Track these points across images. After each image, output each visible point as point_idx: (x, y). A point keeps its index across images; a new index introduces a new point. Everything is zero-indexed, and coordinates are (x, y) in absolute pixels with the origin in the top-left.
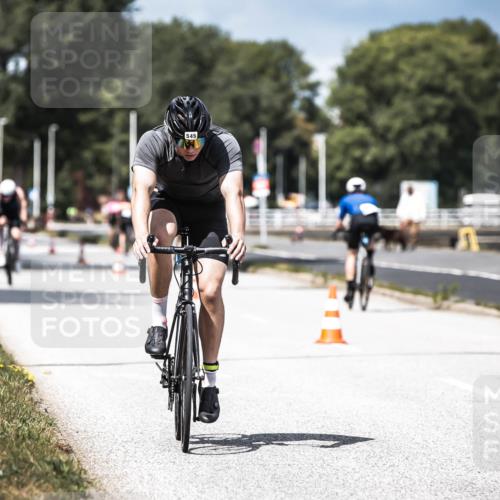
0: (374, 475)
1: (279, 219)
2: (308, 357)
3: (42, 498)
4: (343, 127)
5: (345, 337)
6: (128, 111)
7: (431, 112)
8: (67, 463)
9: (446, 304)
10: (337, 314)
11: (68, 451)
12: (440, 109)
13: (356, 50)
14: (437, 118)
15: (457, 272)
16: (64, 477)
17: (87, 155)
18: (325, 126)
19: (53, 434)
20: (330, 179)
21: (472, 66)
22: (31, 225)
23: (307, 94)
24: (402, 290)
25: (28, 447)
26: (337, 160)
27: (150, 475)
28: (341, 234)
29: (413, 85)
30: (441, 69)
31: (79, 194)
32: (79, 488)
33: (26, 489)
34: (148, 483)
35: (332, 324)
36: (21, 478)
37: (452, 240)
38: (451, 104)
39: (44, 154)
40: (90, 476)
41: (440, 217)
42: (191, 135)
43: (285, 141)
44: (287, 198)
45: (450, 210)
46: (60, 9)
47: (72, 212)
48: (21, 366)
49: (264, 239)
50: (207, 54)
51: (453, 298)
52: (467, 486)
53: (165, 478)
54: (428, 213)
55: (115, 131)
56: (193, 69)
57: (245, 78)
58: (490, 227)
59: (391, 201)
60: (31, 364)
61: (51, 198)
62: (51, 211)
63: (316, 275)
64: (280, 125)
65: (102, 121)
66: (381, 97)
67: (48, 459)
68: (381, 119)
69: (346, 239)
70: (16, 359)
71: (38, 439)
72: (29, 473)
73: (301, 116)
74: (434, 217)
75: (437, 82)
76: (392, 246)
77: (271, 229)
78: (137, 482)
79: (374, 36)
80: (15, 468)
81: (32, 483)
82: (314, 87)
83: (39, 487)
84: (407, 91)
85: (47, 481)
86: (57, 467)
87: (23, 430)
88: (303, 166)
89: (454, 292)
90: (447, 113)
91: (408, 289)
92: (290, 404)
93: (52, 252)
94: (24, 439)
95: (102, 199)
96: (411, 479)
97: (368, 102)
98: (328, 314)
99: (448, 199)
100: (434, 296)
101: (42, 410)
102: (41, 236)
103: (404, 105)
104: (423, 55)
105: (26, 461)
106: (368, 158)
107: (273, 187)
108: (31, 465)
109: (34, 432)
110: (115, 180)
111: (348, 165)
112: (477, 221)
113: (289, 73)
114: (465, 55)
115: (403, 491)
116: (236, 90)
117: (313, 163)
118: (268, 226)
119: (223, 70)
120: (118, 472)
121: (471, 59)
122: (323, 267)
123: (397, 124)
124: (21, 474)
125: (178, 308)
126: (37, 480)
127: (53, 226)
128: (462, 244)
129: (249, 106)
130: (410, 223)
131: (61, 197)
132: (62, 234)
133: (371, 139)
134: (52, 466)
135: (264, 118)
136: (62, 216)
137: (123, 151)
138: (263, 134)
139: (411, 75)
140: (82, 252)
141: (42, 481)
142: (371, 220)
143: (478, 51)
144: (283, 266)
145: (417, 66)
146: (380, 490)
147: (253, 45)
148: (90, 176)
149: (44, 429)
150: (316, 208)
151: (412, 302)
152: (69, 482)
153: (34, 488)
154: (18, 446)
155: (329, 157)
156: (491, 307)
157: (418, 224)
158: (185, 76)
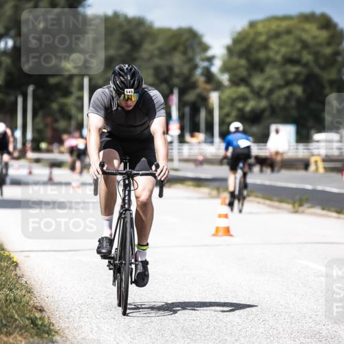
0: (252, 327)
1: (186, 151)
2: (206, 246)
3: (23, 343)
4: (231, 87)
5: (232, 231)
6: (82, 76)
7: (291, 76)
8: (40, 318)
9: (301, 209)
10: (226, 216)
11: (41, 310)
12: (297, 74)
13: (239, 34)
14: (295, 81)
15: (309, 187)
16: (38, 329)
17: (55, 106)
18: (218, 86)
19: (31, 299)
20: (222, 123)
21: (320, 45)
22: (16, 154)
23: (206, 64)
24: (271, 199)
25: (14, 307)
26: (226, 110)
27: (98, 327)
28: (225, 161)
29: (278, 58)
30: (298, 47)
31: (49, 133)
32: (49, 336)
33: (12, 337)
34: (96, 332)
35: (223, 223)
36: (9, 329)
37: (306, 165)
38: (305, 71)
39: (25, 105)
40: (57, 327)
41: (297, 149)
42: (129, 92)
43: (191, 96)
44: (192, 136)
45: (305, 144)
46: (36, 6)
47: (43, 145)
48: (9, 252)
49: (176, 164)
50: (137, 36)
51: (306, 205)
52: (316, 334)
53: (108, 329)
54: (289, 146)
55: (74, 89)
56: (128, 47)
57: (163, 53)
58: (333, 156)
59: (263, 138)
60: (16, 250)
61: (29, 136)
62: (29, 145)
63: (212, 189)
64: (187, 86)
65: (65, 83)
66: (257, 66)
67: (28, 316)
68: (257, 81)
69: (228, 164)
70: (5, 247)
71: (20, 302)
72: (14, 326)
73: (202, 79)
74: (294, 149)
75: (295, 56)
76: (264, 169)
77: (181, 158)
78: (89, 332)
79: (252, 24)
80: (4, 322)
81: (17, 332)
82: (210, 60)
83: (21, 335)
84: (275, 62)
85: (27, 331)
86: (33, 321)
87: (11, 296)
88: (203, 114)
89: (307, 201)
90: (302, 78)
91: (276, 199)
92: (194, 278)
93: (30, 173)
94: (11, 302)
95: (65, 137)
96: (277, 330)
97: (248, 69)
98: (220, 216)
99: (303, 137)
100: (293, 204)
101: (23, 282)
102: (22, 162)
103: (273, 72)
104: (286, 38)
105: (12, 317)
106: (248, 108)
107: (182, 129)
108: (16, 320)
109: (18, 297)
110: (73, 123)
111: (234, 113)
112: (323, 152)
113: (193, 49)
114: (314, 37)
115: (272, 338)
116: (157, 61)
117: (210, 112)
118: (179, 156)
119: (148, 48)
120: (75, 325)
121: (319, 41)
122: (216, 184)
123: (268, 85)
124: (9, 327)
125: (121, 214)
126: (20, 331)
127: (31, 155)
128: (312, 167)
129: (166, 73)
130: (277, 153)
131: (36, 135)
132: (37, 161)
133: (250, 95)
134: (30, 321)
135: (176, 81)
136: (36, 149)
137: (79, 103)
138: (176, 92)
139: (278, 51)
140: (51, 173)
141: (23, 331)
142: (246, 151)
143: (324, 35)
144: (190, 183)
145: (282, 45)
146: (256, 337)
147: (169, 30)
148: (56, 121)
149: (25, 295)
150: (212, 142)
151: (278, 208)
152: (42, 331)
153: (18, 336)
154: (7, 307)
155: (221, 108)
156: (332, 211)
157: (282, 154)
158: (122, 52)
